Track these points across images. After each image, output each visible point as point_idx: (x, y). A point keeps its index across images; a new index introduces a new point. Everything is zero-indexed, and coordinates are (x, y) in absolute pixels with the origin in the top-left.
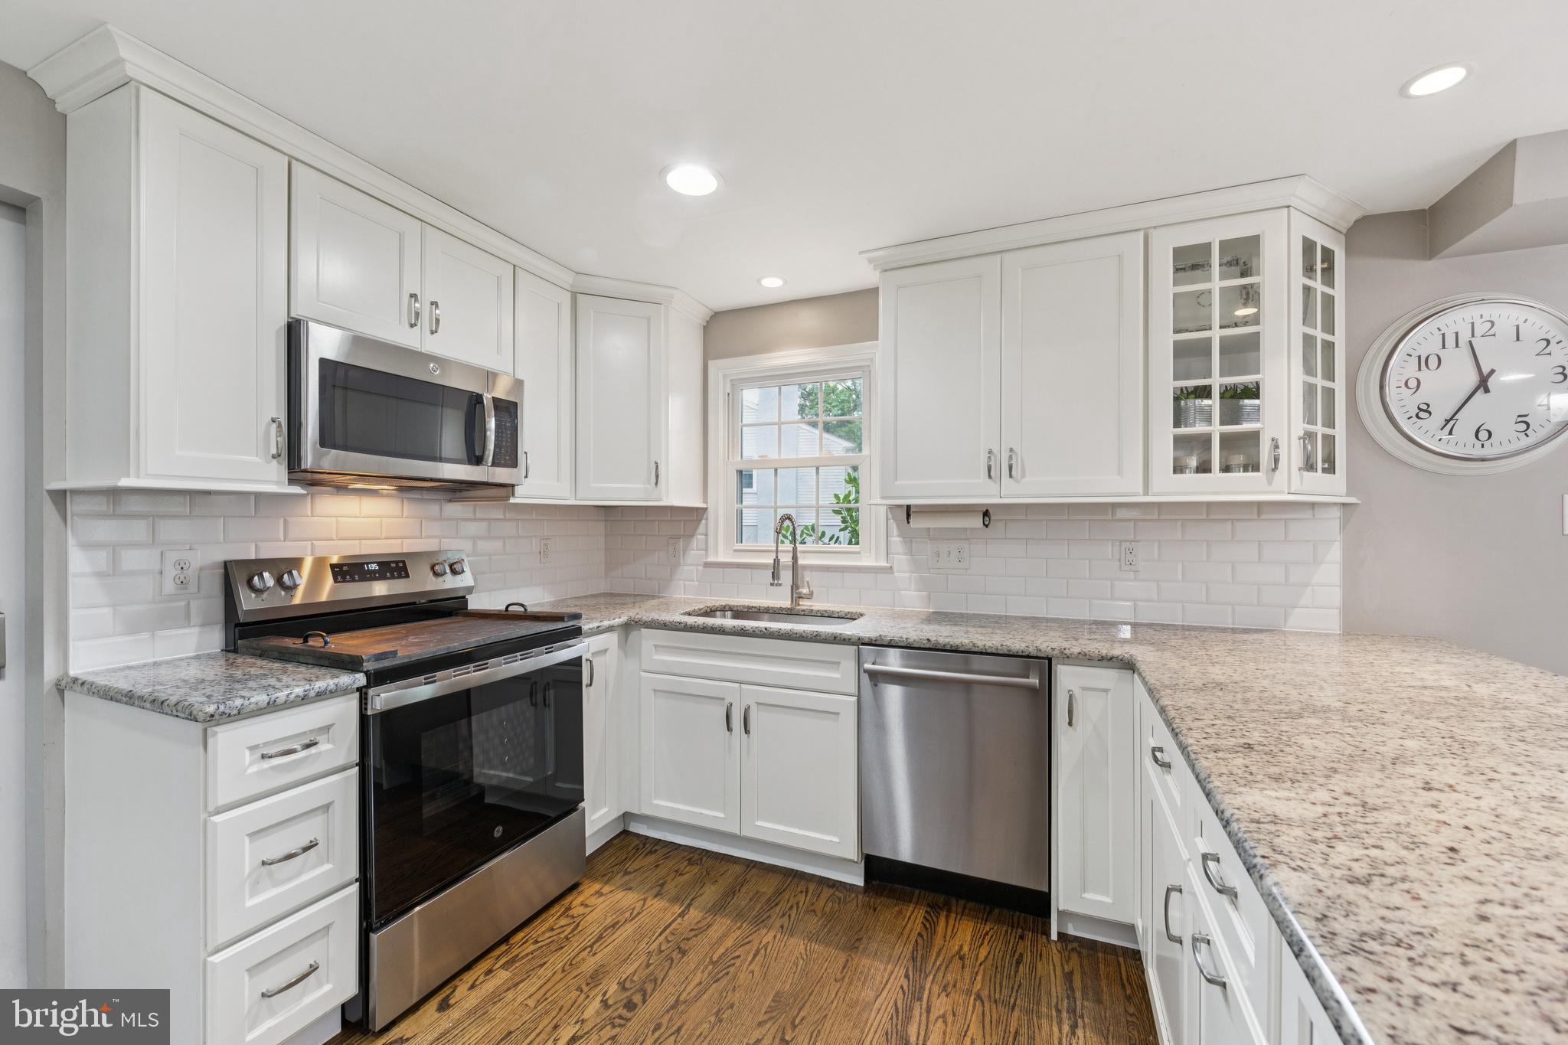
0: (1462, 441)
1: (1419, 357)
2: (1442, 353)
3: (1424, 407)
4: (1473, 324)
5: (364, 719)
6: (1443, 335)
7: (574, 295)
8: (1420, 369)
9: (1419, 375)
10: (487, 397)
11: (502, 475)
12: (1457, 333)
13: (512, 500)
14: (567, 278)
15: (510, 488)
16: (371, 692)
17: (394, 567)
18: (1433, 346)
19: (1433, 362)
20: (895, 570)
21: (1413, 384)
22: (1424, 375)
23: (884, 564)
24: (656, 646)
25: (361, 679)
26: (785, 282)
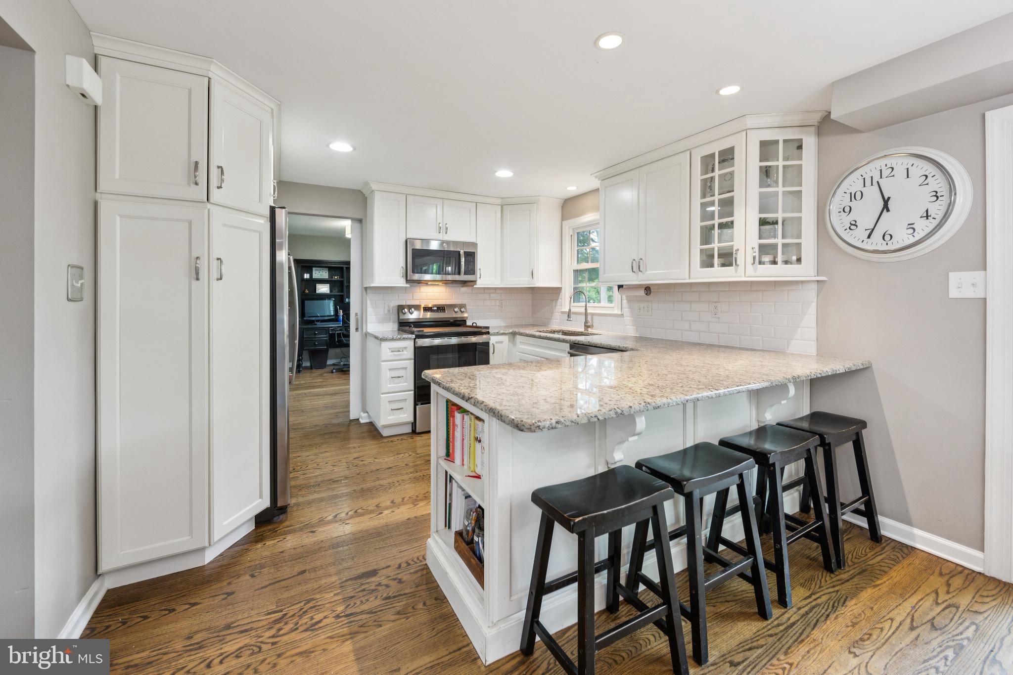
0: (876, 242)
1: (851, 193)
2: (863, 190)
3: (854, 223)
4: (881, 170)
5: (415, 347)
6: (864, 179)
7: (502, 206)
8: (851, 201)
9: (851, 204)
10: (462, 252)
11: (469, 278)
12: (872, 177)
13: (475, 286)
14: (499, 201)
15: (474, 282)
16: (417, 340)
17: (441, 308)
18: (859, 186)
19: (858, 196)
20: (624, 315)
21: (847, 209)
22: (854, 204)
23: (620, 313)
24: (521, 342)
25: (414, 336)
26: (577, 188)
